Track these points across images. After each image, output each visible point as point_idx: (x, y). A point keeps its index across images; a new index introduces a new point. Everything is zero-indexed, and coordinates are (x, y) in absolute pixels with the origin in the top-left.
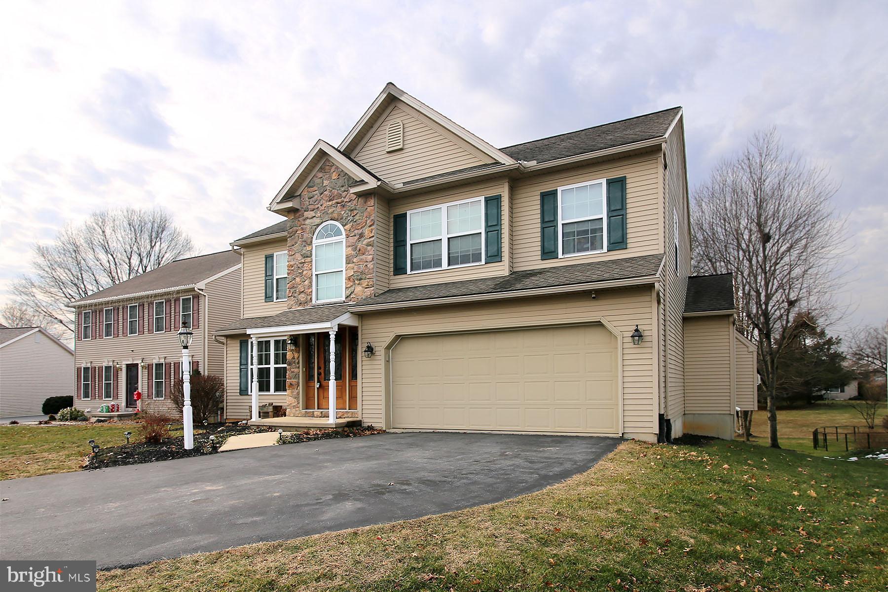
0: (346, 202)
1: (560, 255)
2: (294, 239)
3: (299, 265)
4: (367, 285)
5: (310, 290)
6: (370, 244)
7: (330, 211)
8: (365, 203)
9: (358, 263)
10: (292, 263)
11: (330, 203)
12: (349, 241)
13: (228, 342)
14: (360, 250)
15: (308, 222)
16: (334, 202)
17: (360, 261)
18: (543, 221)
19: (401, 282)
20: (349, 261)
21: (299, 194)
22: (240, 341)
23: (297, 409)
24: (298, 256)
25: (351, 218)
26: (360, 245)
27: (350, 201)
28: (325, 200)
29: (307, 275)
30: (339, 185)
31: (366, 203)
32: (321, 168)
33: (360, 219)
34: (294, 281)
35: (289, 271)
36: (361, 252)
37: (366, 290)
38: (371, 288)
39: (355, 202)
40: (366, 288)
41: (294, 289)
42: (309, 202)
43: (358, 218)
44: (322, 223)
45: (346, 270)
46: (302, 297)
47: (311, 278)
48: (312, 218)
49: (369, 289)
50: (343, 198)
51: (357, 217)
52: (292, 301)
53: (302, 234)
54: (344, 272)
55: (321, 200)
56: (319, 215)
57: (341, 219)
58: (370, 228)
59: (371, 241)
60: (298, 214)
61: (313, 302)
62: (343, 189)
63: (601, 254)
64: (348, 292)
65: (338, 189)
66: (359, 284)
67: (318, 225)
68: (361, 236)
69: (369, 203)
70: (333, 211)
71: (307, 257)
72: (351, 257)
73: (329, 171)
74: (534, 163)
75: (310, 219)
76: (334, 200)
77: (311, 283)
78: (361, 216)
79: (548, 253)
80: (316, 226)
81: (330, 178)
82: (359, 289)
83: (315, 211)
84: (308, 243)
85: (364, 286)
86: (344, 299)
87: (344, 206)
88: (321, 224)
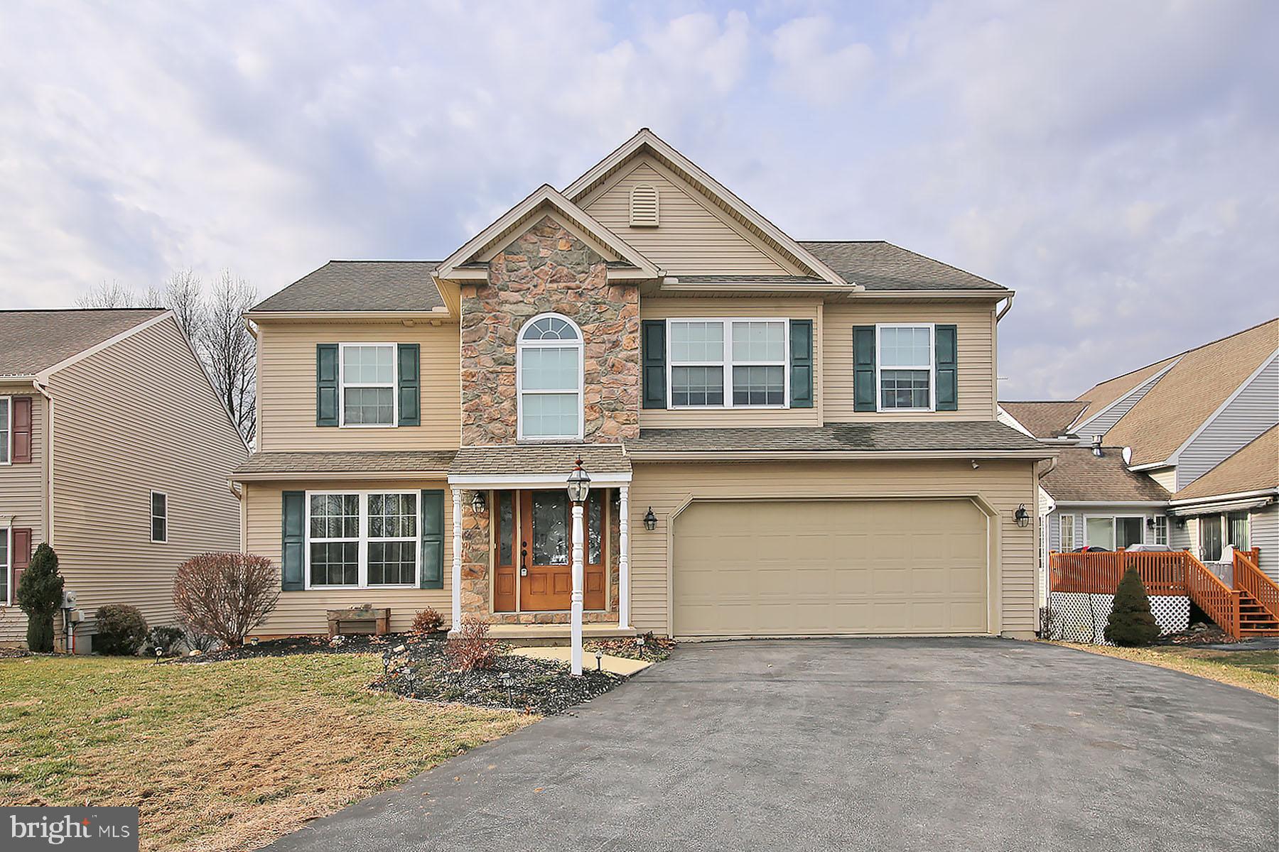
0: (584, 289)
1: (879, 408)
2: (478, 330)
3: (488, 375)
4: (627, 420)
5: (513, 418)
6: (633, 358)
7: (555, 297)
8: (622, 296)
9: (609, 386)
10: (473, 370)
11: (555, 285)
12: (591, 350)
13: (249, 493)
14: (613, 366)
15: (507, 307)
16: (562, 285)
17: (613, 383)
18: (856, 363)
19: (657, 419)
20: (590, 379)
21: (487, 261)
22: (283, 492)
23: (485, 611)
24: (487, 362)
25: (596, 315)
26: (612, 359)
27: (592, 290)
28: (543, 279)
29: (506, 393)
30: (571, 260)
31: (625, 298)
32: (534, 228)
33: (611, 319)
34: (477, 400)
35: (468, 384)
36: (615, 368)
37: (624, 426)
38: (634, 426)
39: (602, 292)
40: (625, 424)
41: (479, 414)
42: (510, 276)
43: (609, 317)
44: (537, 314)
45: (585, 394)
46: (496, 428)
47: (514, 399)
48: (515, 303)
49: (629, 426)
50: (578, 282)
51: (606, 316)
52: (473, 433)
53: (496, 325)
54: (581, 397)
55: (533, 277)
56: (532, 300)
57: (575, 313)
58: (632, 335)
59: (633, 355)
60: (486, 293)
61: (520, 437)
62: (580, 268)
63: (928, 414)
64: (591, 428)
65: (570, 266)
66: (611, 417)
67: (528, 317)
68: (616, 344)
69: (630, 298)
70: (561, 299)
71: (506, 364)
72: (596, 374)
73: (551, 236)
74: (862, 288)
75: (511, 304)
76: (560, 282)
77: (515, 406)
78: (615, 314)
79: (864, 404)
80: (524, 318)
81: (554, 247)
82: (610, 425)
83: (522, 293)
84: (509, 343)
85: (621, 420)
86: (581, 437)
87: (580, 295)
88: (534, 316)
